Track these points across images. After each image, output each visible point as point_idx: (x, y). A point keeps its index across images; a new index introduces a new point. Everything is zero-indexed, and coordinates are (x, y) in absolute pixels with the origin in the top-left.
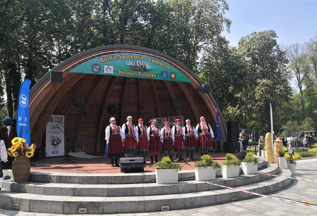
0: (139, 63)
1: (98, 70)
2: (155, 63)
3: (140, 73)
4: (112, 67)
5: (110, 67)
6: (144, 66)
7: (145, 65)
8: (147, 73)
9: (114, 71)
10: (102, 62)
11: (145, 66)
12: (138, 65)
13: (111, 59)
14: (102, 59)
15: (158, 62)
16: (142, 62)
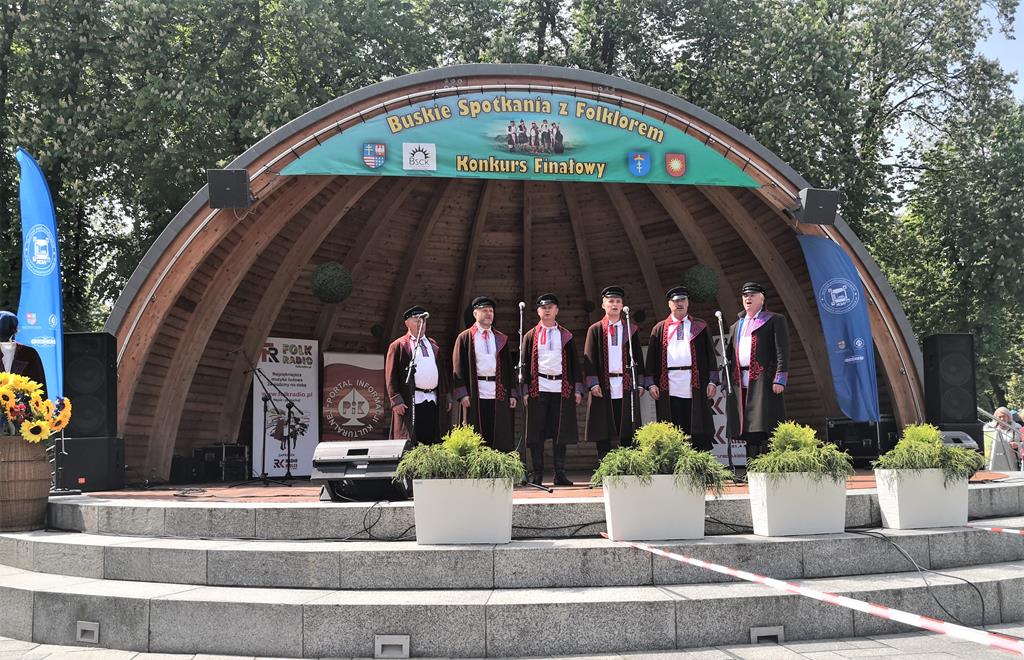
0: (535, 124)
1: (380, 162)
2: (598, 119)
3: (537, 160)
4: (431, 149)
5: (423, 146)
6: (553, 136)
7: (558, 132)
8: (566, 158)
9: (439, 160)
10: (394, 130)
11: (559, 136)
12: (530, 133)
13: (427, 120)
14: (394, 121)
15: (613, 118)
16: (545, 121)
